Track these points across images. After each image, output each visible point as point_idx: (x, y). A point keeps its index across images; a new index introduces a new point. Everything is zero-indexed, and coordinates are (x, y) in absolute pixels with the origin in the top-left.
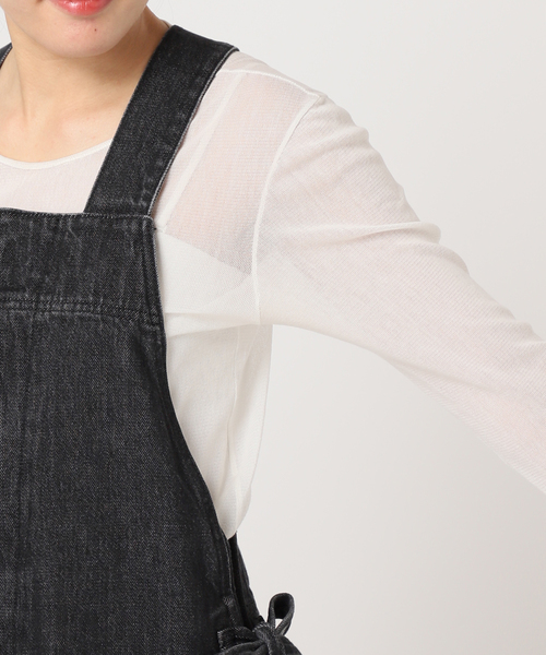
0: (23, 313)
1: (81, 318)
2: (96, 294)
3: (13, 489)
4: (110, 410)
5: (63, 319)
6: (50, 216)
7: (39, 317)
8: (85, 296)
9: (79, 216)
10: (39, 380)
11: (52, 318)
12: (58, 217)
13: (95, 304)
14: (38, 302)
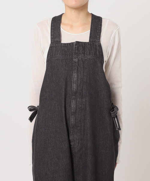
0: (83, 58)
1: (93, 59)
2: (94, 55)
3: (82, 86)
4: (97, 73)
5: (90, 59)
6: (84, 42)
7: (85, 58)
8: (93, 55)
9: (88, 42)
10: (86, 68)
11: (88, 58)
12: (85, 43)
13: (95, 56)
14: (85, 56)
